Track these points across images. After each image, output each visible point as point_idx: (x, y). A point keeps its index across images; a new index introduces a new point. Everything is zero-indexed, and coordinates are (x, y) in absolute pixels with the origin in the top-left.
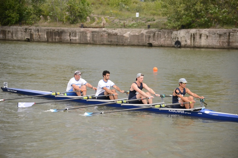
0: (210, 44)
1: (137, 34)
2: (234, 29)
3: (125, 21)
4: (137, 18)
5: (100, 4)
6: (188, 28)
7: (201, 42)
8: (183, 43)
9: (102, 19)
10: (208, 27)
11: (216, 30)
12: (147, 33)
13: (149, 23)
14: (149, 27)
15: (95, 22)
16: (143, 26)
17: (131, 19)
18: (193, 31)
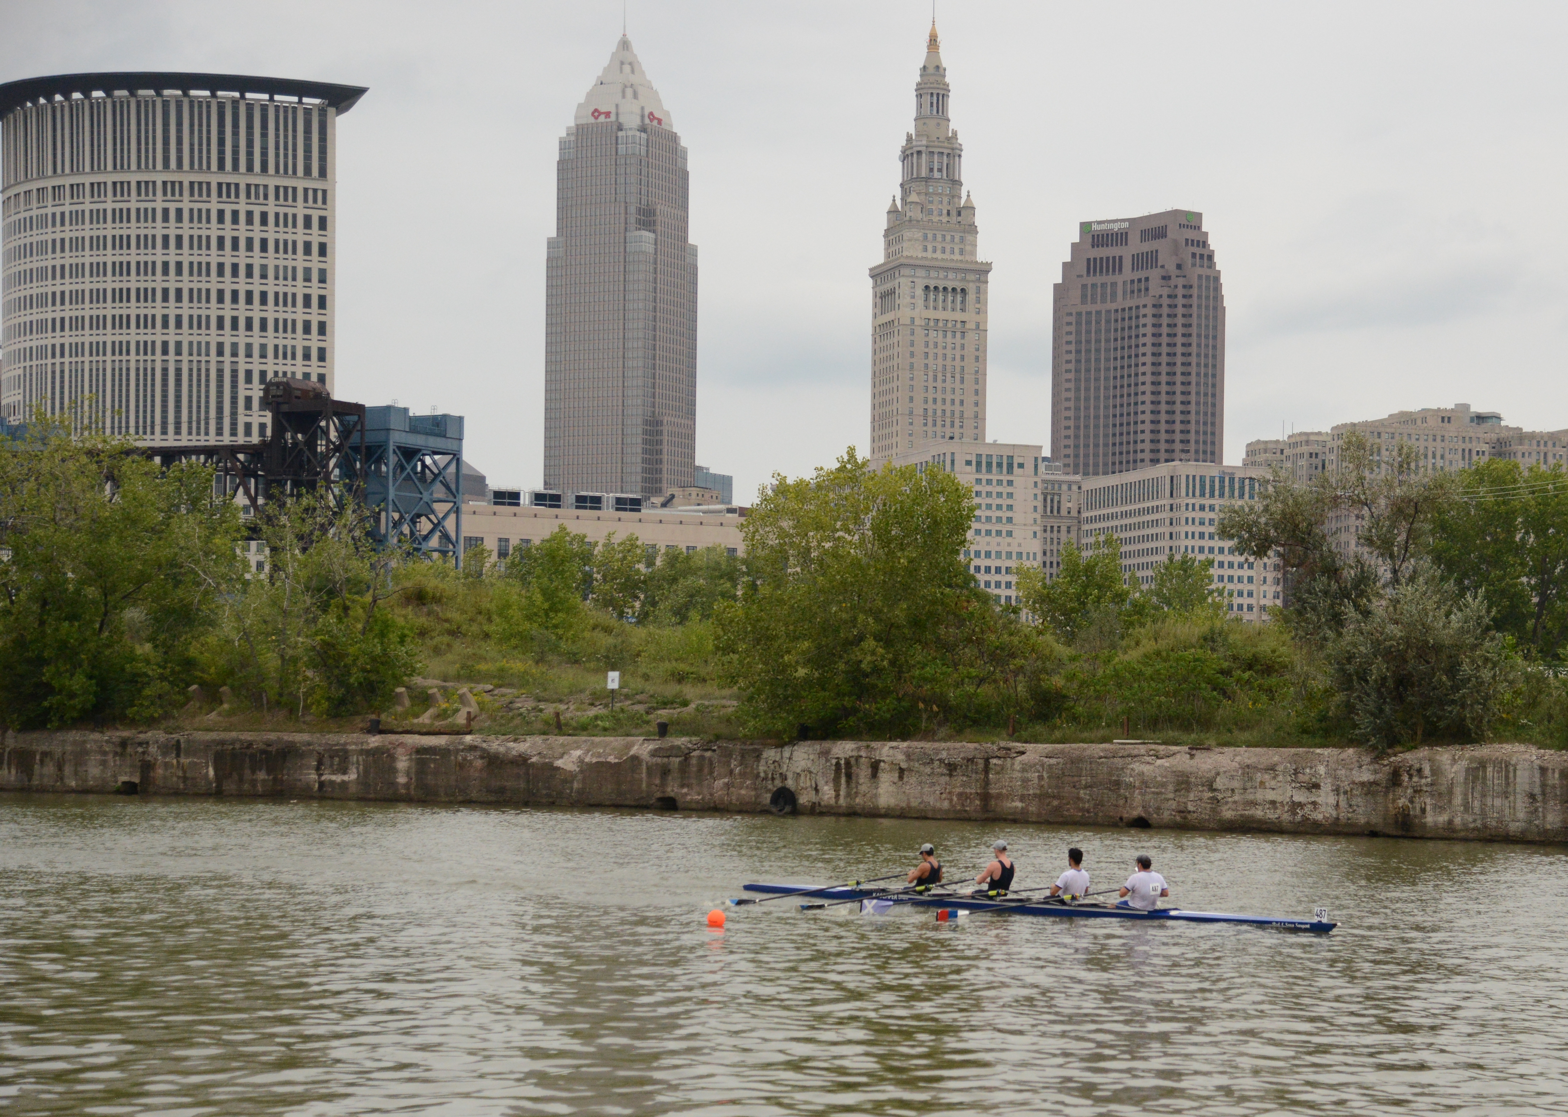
0: (914, 803)
1: (612, 759)
2: (1003, 744)
3: (562, 707)
4: (613, 691)
5: (452, 633)
6: (824, 736)
7: (876, 796)
8: (804, 799)
9: (462, 697)
10: (904, 737)
11: (937, 745)
12: (654, 753)
13: (664, 714)
14: (663, 730)
15: (431, 711)
16: (637, 726)
17: (585, 697)
18: (844, 749)
